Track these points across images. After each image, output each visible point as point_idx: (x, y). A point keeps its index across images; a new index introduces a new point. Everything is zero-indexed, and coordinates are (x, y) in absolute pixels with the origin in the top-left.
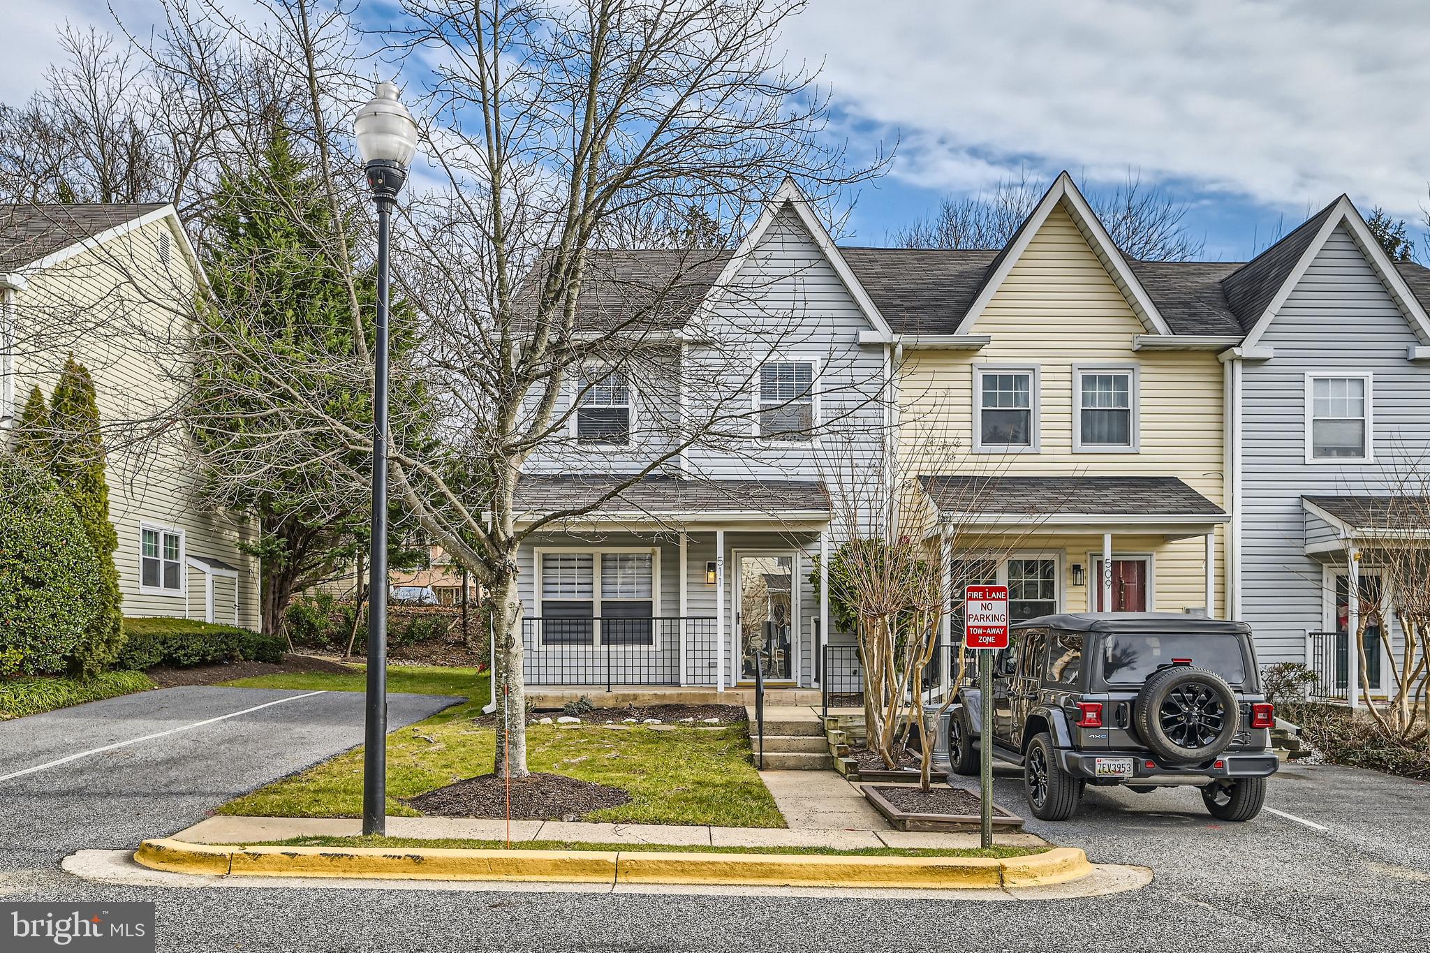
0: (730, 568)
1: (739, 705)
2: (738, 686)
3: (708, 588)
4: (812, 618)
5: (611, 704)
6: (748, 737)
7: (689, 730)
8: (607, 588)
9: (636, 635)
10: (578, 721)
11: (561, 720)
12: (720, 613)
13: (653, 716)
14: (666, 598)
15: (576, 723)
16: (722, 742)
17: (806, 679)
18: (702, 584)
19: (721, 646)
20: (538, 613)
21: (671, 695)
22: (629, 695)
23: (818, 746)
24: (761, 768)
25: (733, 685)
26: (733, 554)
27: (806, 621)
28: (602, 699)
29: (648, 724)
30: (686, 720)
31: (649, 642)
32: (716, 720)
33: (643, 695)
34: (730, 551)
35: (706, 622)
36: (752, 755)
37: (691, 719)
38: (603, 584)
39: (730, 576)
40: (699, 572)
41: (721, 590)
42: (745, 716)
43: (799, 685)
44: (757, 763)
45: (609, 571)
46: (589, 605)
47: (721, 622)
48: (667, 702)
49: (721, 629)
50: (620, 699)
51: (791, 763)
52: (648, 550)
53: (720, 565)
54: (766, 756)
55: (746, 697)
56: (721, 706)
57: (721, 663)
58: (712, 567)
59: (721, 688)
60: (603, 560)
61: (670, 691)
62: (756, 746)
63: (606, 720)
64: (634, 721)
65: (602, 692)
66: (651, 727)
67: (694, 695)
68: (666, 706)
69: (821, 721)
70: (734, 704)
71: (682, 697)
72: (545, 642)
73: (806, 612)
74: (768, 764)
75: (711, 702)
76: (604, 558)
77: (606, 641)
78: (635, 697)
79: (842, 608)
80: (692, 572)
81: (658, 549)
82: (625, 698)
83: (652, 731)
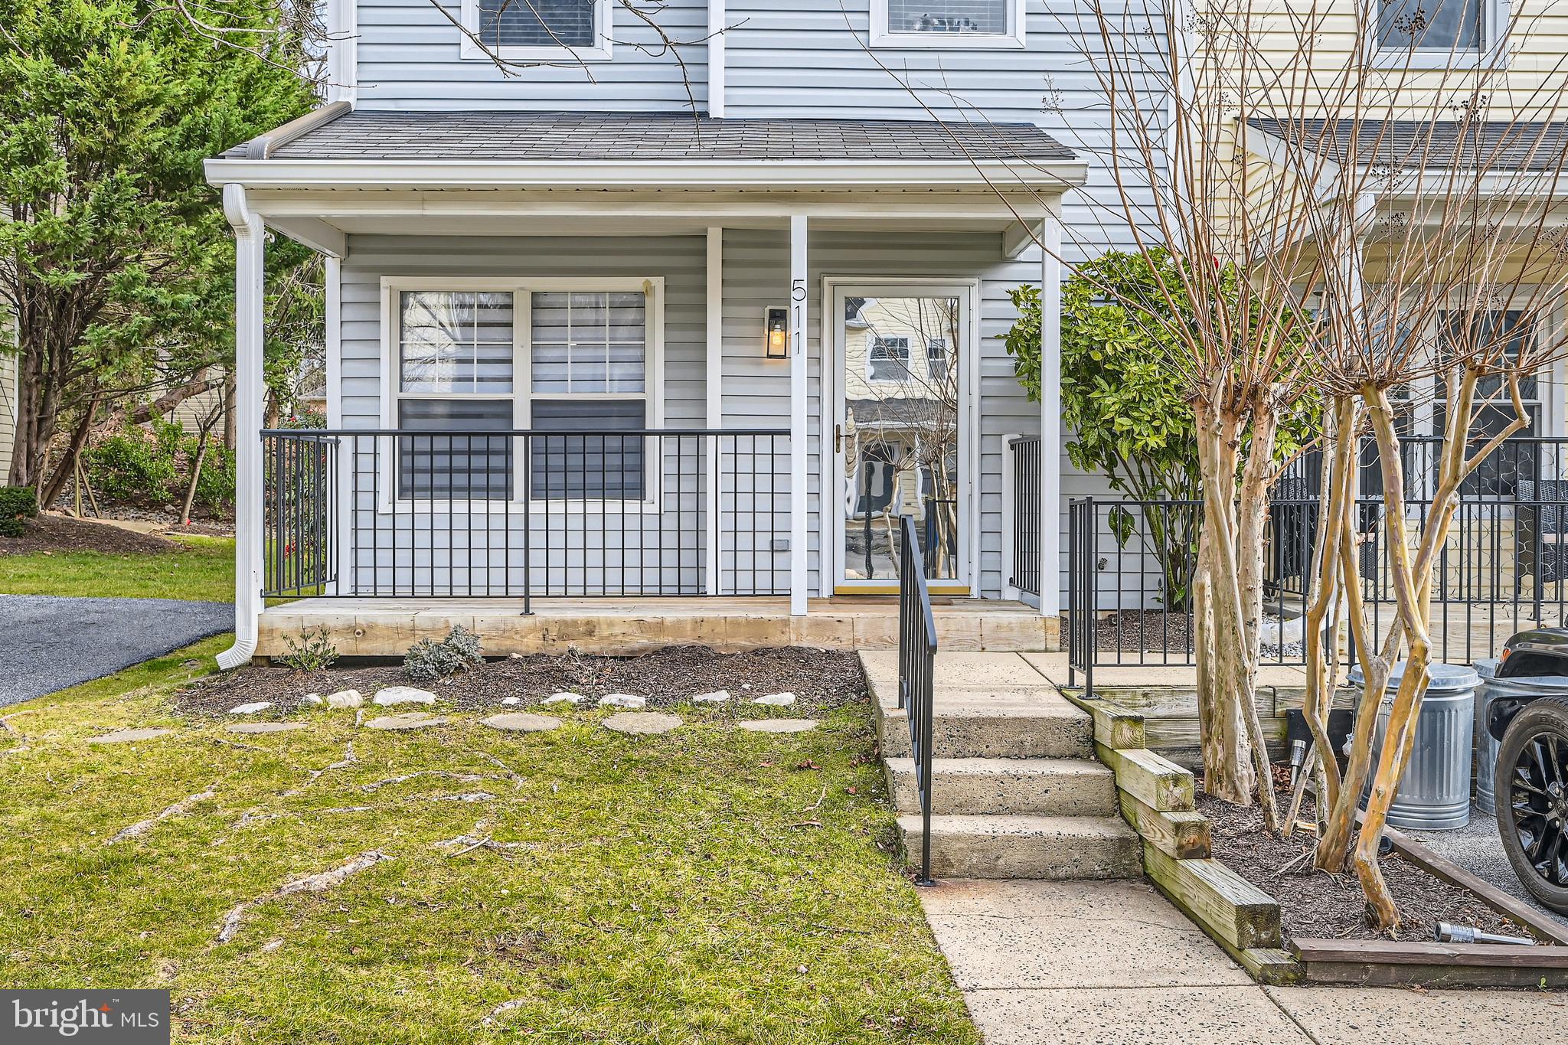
0: (820, 322)
1: (845, 647)
2: (841, 597)
3: (771, 368)
4: (1006, 439)
5: (532, 644)
6: (879, 761)
7: (717, 731)
8: (544, 370)
9: (613, 478)
10: (429, 697)
11: (386, 696)
12: (800, 426)
13: (627, 684)
14: (675, 394)
15: (421, 706)
16: (809, 777)
17: (991, 580)
18: (755, 359)
19: (800, 504)
20: (388, 420)
21: (678, 625)
22: (574, 623)
23: (1088, 796)
24: (925, 876)
25: (826, 593)
26: (827, 290)
27: (990, 446)
28: (506, 631)
29: (611, 709)
30: (711, 697)
31: (640, 492)
32: (787, 698)
33: (611, 624)
34: (820, 283)
35: (764, 442)
36: (895, 827)
37: (723, 696)
38: (535, 362)
39: (819, 341)
40: (750, 330)
41: (799, 365)
42: (863, 688)
43: (975, 593)
44: (914, 858)
45: (544, 333)
46: (505, 408)
47: (799, 445)
48: (668, 640)
49: (800, 466)
50: (553, 633)
51: (1015, 858)
52: (636, 283)
53: (799, 311)
54: (941, 838)
55: (860, 629)
56: (799, 650)
57: (800, 542)
58: (779, 317)
59: (799, 604)
60: (535, 307)
61: (679, 613)
62: (907, 796)
63: (503, 693)
64: (574, 698)
65: (508, 613)
66: (613, 723)
67: (735, 623)
68: (667, 650)
69: (1082, 715)
70: (831, 646)
71: (705, 630)
72: (407, 490)
73: (991, 426)
74: (946, 862)
75: (776, 640)
76: (537, 302)
77: (538, 490)
78: (590, 628)
79: (1089, 411)
80: (735, 330)
81: (658, 282)
82: (567, 630)
83: (614, 735)
